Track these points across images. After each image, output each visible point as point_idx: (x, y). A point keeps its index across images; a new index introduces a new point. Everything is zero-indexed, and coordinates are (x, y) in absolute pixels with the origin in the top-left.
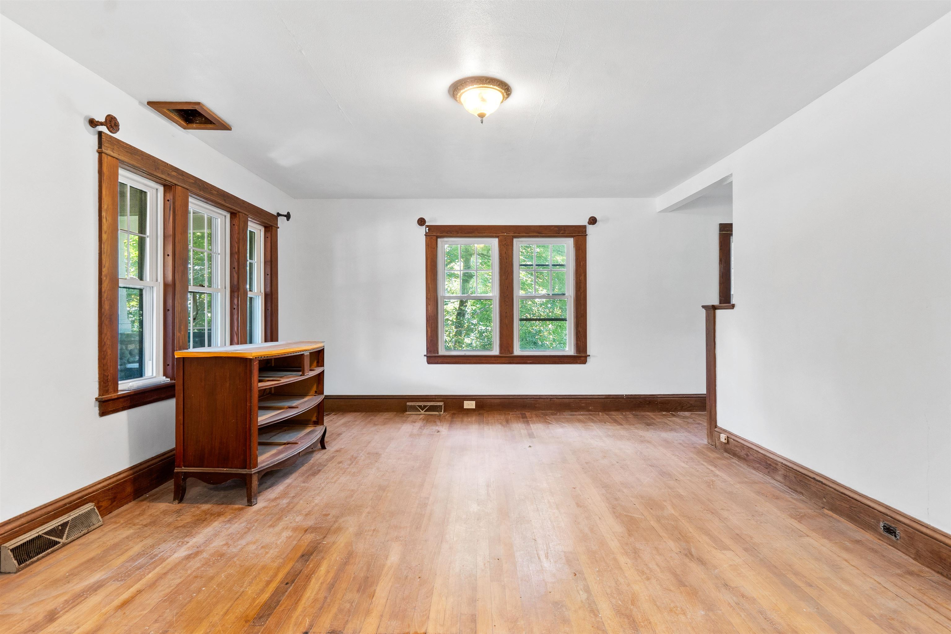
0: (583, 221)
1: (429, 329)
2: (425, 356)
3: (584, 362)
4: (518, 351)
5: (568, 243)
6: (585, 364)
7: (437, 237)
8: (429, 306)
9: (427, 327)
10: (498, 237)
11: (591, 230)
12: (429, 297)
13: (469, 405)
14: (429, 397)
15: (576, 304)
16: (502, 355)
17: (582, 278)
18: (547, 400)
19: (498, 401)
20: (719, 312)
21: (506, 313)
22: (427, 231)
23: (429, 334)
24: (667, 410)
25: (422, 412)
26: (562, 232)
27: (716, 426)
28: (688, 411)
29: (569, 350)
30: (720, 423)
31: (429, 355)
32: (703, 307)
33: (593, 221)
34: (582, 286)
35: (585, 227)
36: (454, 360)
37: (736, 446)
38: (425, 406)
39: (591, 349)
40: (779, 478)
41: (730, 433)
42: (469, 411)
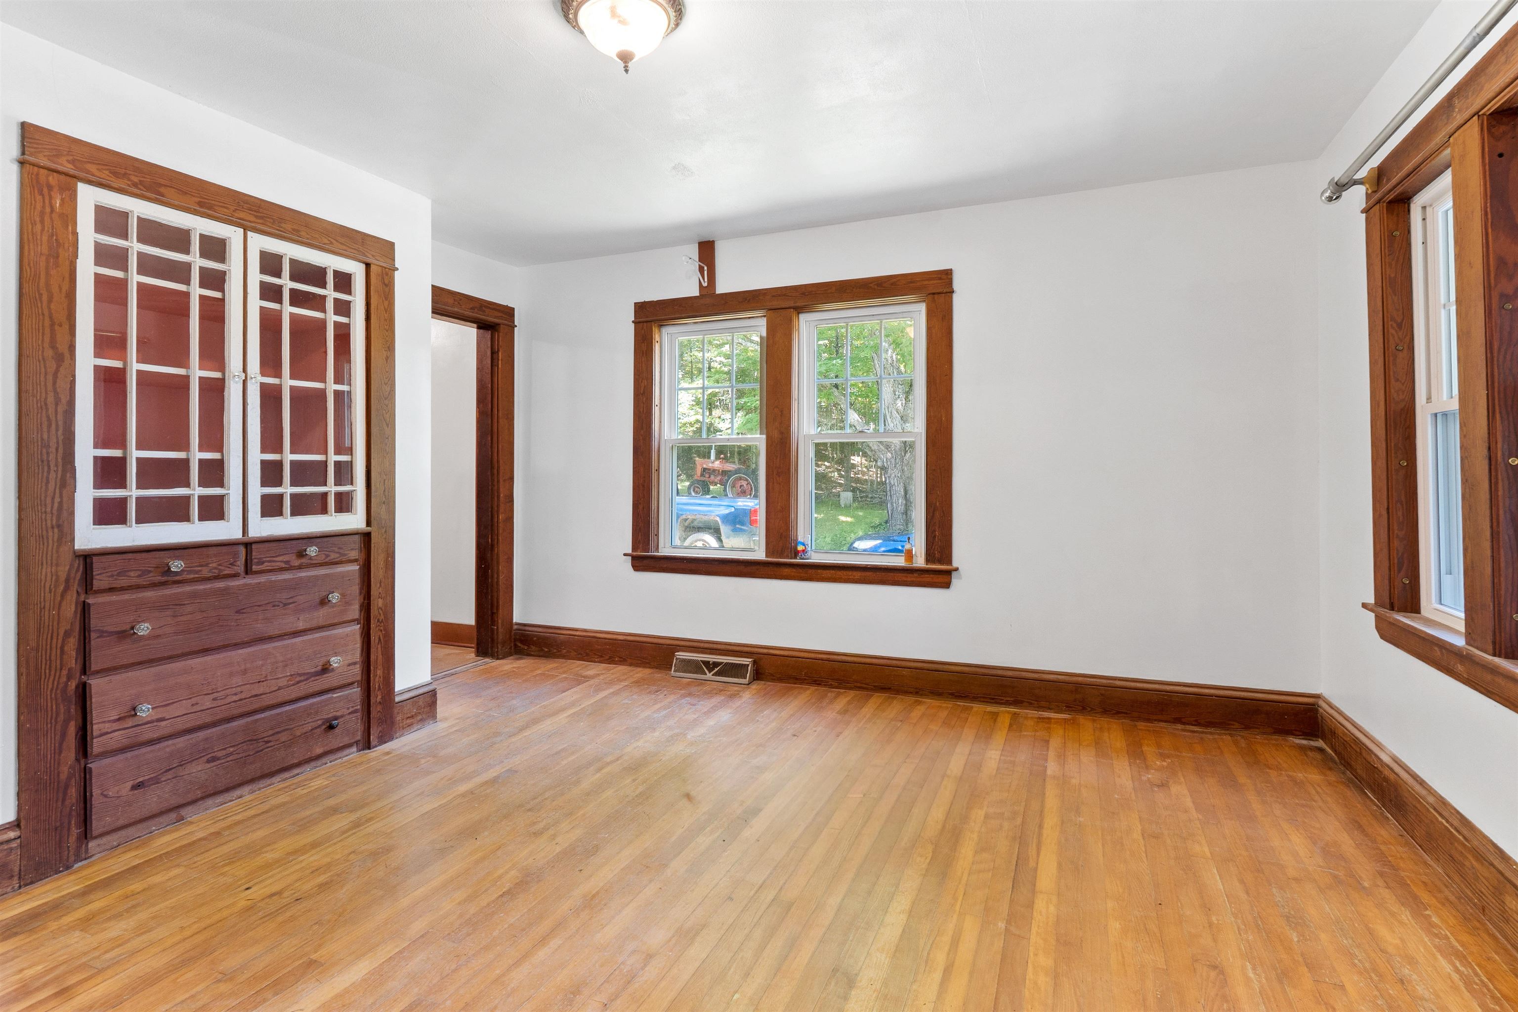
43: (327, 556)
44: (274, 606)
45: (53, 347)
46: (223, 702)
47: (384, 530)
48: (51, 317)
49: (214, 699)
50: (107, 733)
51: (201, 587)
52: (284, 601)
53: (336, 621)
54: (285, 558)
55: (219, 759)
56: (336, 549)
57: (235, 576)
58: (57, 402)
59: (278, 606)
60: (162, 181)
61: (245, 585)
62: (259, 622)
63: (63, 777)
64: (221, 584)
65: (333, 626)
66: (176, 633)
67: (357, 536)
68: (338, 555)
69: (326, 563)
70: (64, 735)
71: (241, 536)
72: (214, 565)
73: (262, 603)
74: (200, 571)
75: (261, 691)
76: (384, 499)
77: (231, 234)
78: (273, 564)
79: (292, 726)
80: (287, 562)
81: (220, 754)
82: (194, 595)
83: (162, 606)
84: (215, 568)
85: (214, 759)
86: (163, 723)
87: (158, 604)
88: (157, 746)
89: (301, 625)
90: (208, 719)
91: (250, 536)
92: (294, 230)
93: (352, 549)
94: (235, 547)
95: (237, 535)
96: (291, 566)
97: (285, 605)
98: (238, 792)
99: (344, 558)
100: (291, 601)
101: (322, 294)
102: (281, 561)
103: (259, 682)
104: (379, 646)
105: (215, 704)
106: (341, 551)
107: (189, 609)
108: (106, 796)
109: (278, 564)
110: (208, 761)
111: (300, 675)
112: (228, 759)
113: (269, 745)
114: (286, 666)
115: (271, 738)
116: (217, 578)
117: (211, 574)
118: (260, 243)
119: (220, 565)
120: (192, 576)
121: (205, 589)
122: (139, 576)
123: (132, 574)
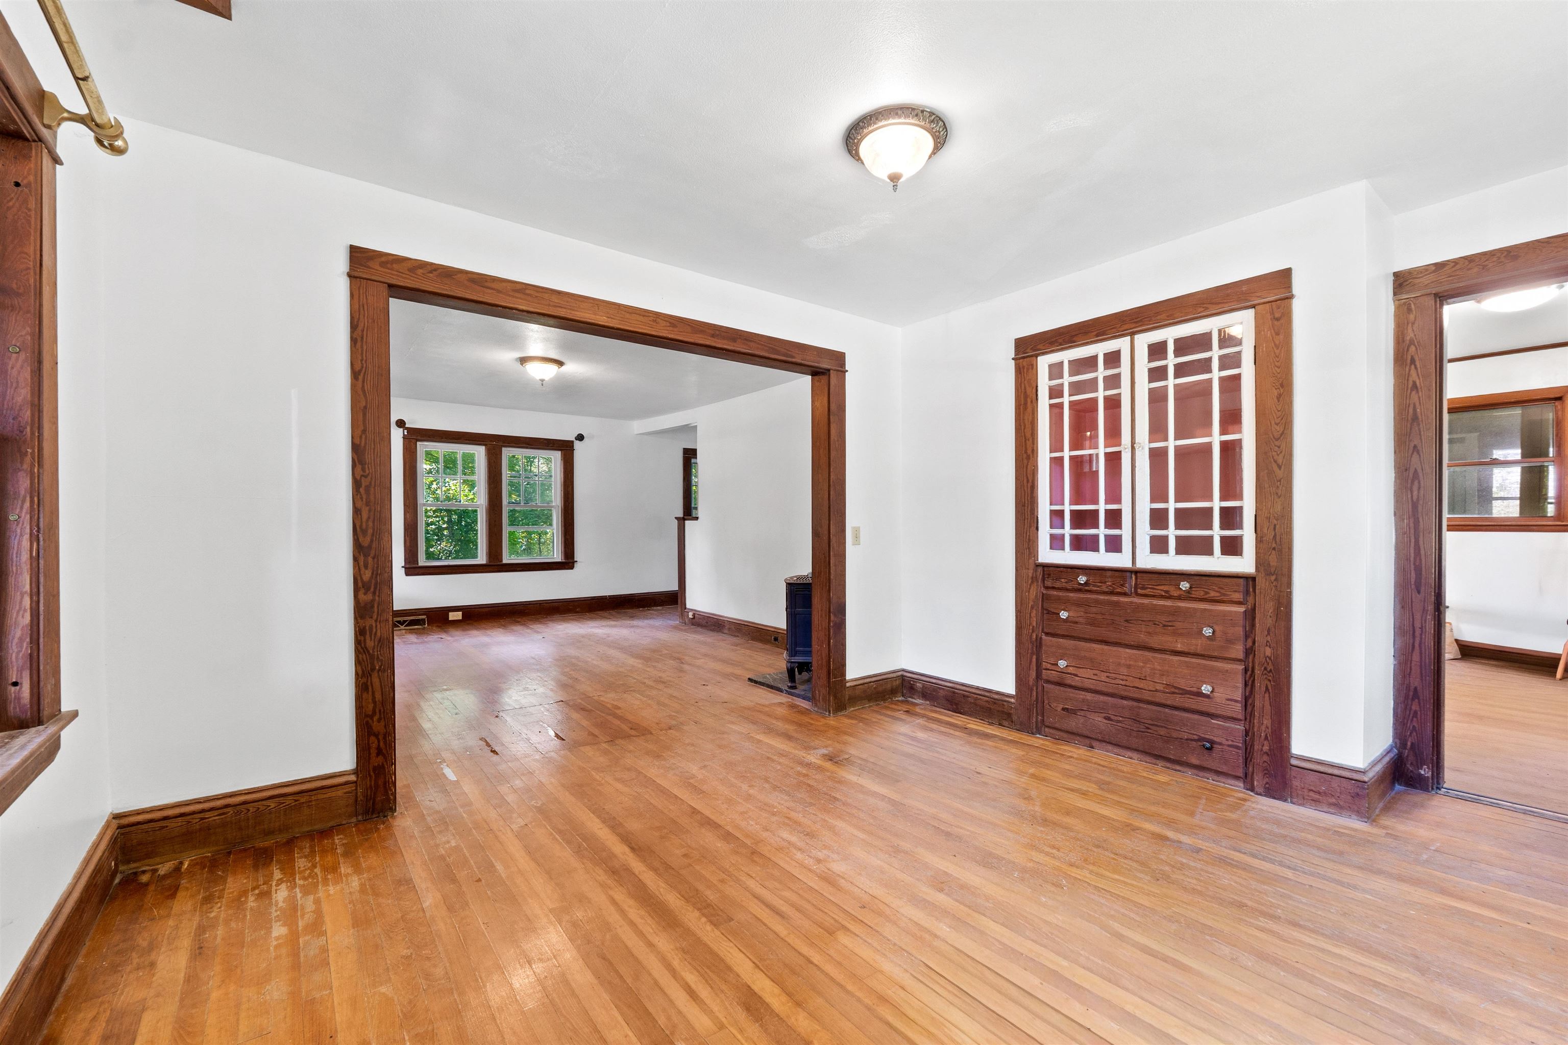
0: (570, 437)
1: (407, 539)
2: (403, 567)
3: (572, 568)
4: (507, 559)
5: (556, 456)
6: (572, 569)
7: (417, 440)
8: (408, 514)
9: (405, 536)
10: (485, 445)
11: (577, 444)
12: (408, 504)
13: (453, 616)
14: (408, 612)
15: (564, 514)
16: (491, 564)
17: (570, 489)
18: (536, 605)
19: (487, 610)
20: (687, 522)
21: (495, 521)
22: (406, 433)
23: (408, 544)
24: (643, 607)
25: (402, 627)
26: (551, 445)
27: (685, 608)
28: (660, 606)
29: (557, 556)
30: (688, 606)
31: (407, 566)
32: (676, 518)
33: (580, 438)
34: (570, 496)
35: (572, 442)
36: (437, 570)
37: (700, 619)
38: (404, 621)
39: (579, 555)
40: (726, 631)
41: (695, 610)
42: (455, 623)
43: (1207, 593)
44: (1155, 624)
45: (1026, 452)
46: (1113, 681)
47: (1273, 578)
48: (1025, 437)
49: (1107, 677)
50: (1049, 670)
51: (1102, 597)
52: (1164, 623)
53: (1216, 654)
54: (1166, 588)
55: (1111, 720)
56: (1216, 588)
57: (1125, 594)
58: (1028, 481)
59: (1158, 625)
60: (1074, 333)
61: (1131, 602)
62: (1143, 633)
63: (1031, 683)
64: (1115, 598)
65: (1216, 658)
66: (1086, 624)
67: (1242, 580)
68: (1218, 594)
69: (1206, 599)
70: (1031, 661)
71: (1131, 566)
72: (1110, 583)
73: (1145, 619)
74: (1101, 586)
75: (1141, 686)
76: (1274, 545)
77: (1121, 344)
78: (1154, 591)
79: (1170, 727)
80: (1166, 592)
81: (1112, 717)
82: (1097, 601)
83: (1079, 604)
84: (1110, 586)
85: (1108, 719)
86: (1077, 678)
87: (1076, 602)
88: (1077, 691)
89: (1179, 647)
90: (1104, 689)
91: (1137, 566)
92: (1168, 316)
93: (1236, 591)
94: (1124, 573)
95: (1128, 564)
96: (1171, 596)
97: (1164, 626)
98: (1129, 753)
99: (1225, 598)
100: (1170, 624)
101: (1207, 357)
102: (1162, 590)
103: (1140, 679)
104: (1267, 695)
105: (1107, 680)
106: (1222, 591)
107: (1094, 610)
108: (1050, 706)
109: (1159, 591)
110: (1105, 718)
111: (1176, 688)
112: (1118, 724)
113: (1149, 731)
114: (1163, 675)
115: (1150, 727)
116: (1112, 593)
117: (1107, 590)
118: (1144, 340)
119: (1113, 584)
120: (1095, 589)
121: (1104, 599)
122: (1066, 582)
123: (1063, 580)
